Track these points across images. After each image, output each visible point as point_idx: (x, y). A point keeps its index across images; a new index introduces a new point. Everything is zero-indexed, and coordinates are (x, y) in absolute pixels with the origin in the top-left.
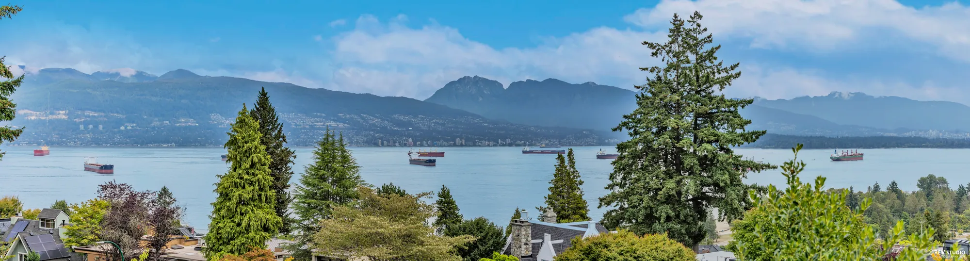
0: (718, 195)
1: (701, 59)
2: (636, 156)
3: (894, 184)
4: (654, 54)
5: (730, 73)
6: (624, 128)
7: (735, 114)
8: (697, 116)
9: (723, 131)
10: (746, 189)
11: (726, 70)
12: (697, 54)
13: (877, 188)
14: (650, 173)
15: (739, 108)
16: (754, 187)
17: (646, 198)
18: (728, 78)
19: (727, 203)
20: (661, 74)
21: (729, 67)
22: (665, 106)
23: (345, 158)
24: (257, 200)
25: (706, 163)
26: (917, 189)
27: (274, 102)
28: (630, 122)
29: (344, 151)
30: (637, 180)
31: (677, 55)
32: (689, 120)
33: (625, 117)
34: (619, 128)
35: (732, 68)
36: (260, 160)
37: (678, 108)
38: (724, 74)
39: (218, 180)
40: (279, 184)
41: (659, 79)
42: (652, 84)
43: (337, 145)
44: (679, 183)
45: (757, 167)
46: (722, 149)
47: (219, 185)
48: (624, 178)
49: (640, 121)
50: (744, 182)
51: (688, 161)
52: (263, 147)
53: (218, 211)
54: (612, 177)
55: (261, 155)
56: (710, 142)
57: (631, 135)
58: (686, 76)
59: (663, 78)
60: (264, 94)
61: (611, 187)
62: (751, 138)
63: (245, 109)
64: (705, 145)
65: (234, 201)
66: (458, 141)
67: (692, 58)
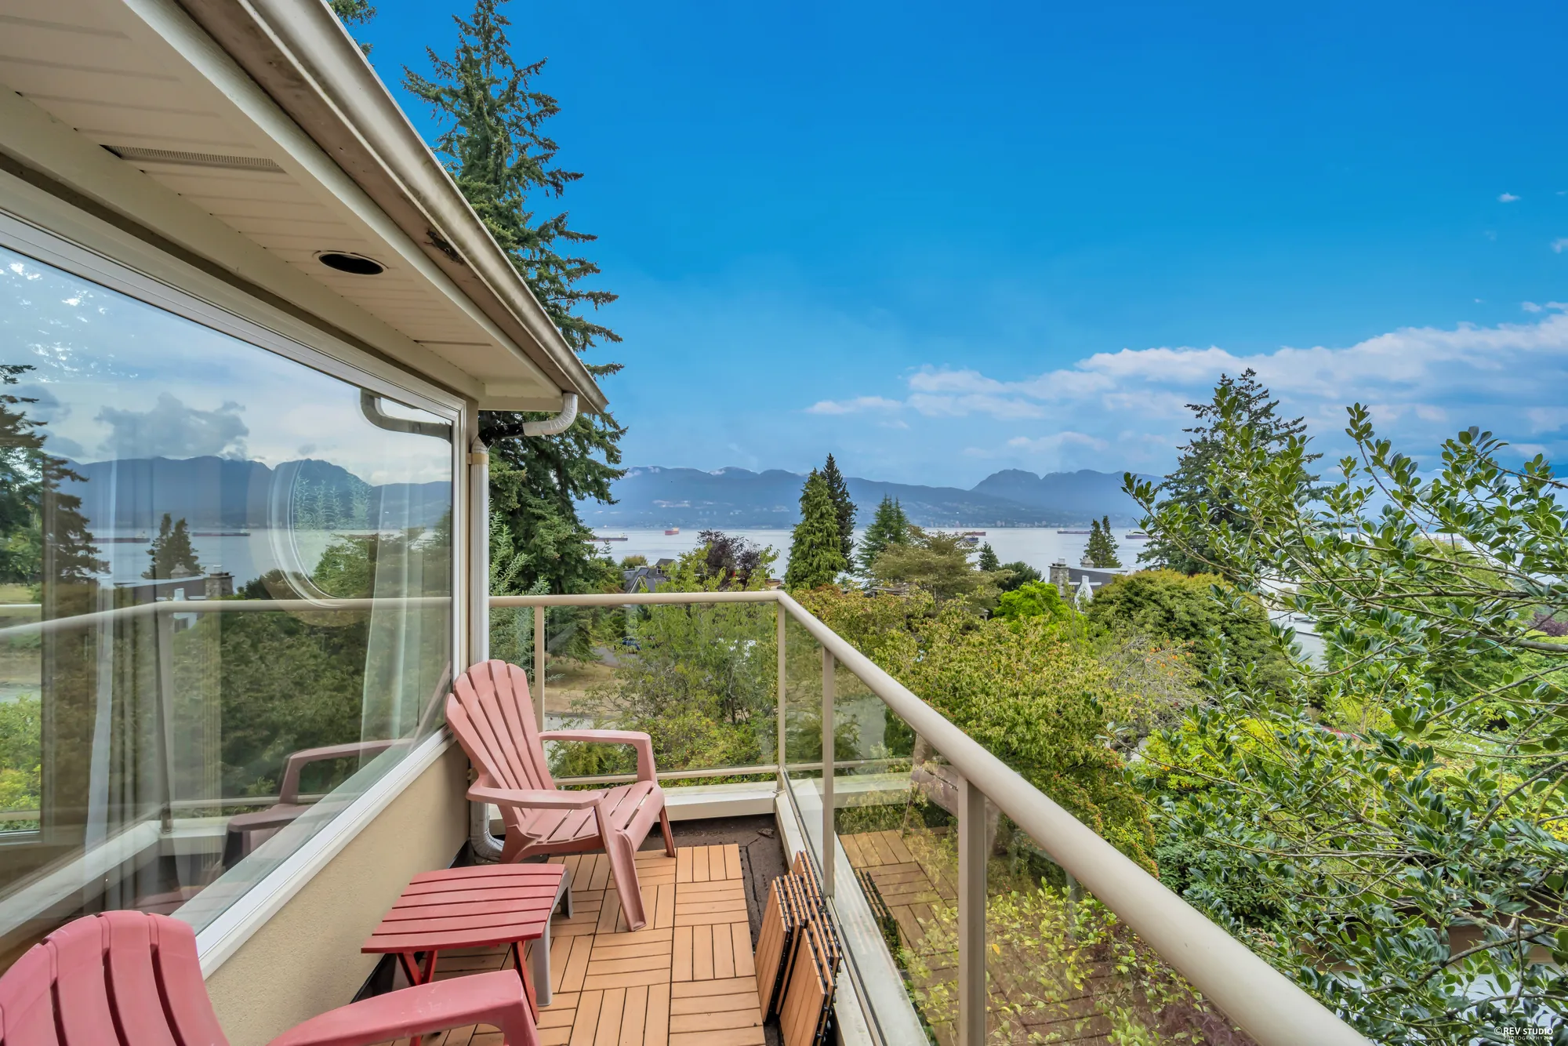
4: (1199, 416)
5: (1292, 428)
6: (1164, 488)
11: (1287, 426)
12: (1250, 411)
20: (1207, 435)
21: (1290, 422)
23: (900, 518)
24: (824, 545)
29: (900, 514)
33: (1167, 477)
36: (828, 511)
40: (844, 531)
41: (1205, 440)
42: (1196, 445)
43: (894, 507)
47: (795, 532)
49: (1183, 482)
52: (831, 501)
53: (793, 554)
55: (828, 507)
57: (1172, 495)
59: (1209, 439)
60: (831, 459)
63: (815, 471)
65: (807, 544)
66: (999, 523)
67: (1245, 415)
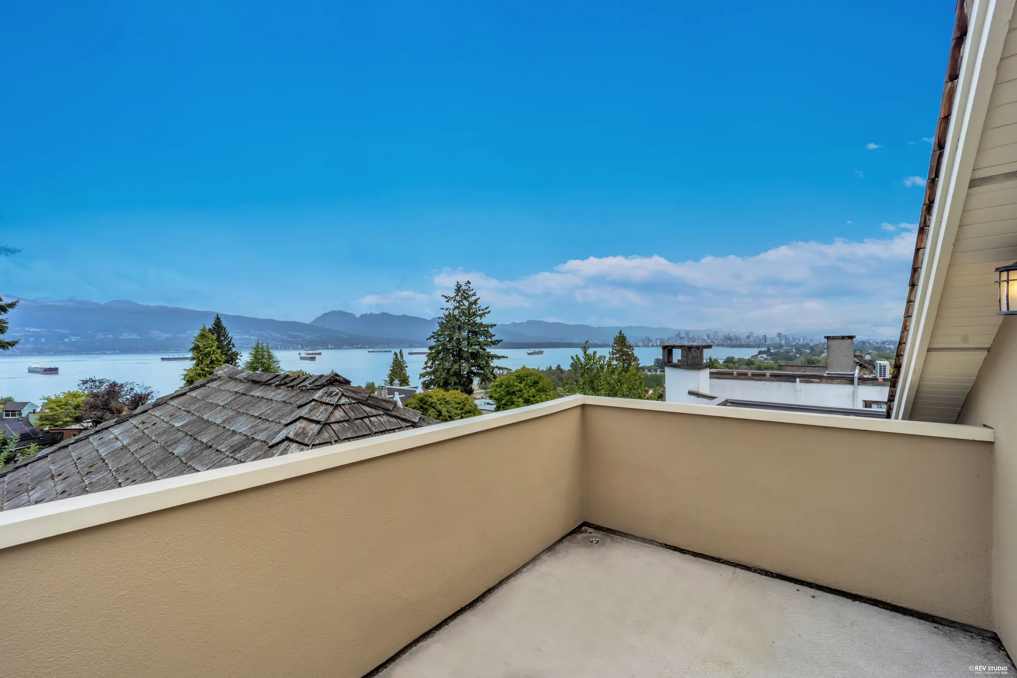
0: (480, 371)
1: (471, 304)
2: (438, 353)
3: (559, 366)
4: (447, 301)
7: (487, 331)
8: (469, 332)
9: (482, 339)
10: (493, 368)
11: (483, 310)
12: (469, 302)
13: (550, 368)
14: (446, 361)
15: (490, 328)
16: (497, 367)
17: (444, 374)
18: (484, 314)
19: (484, 375)
20: (451, 312)
22: (453, 327)
23: (270, 357)
25: (475, 355)
26: (570, 368)
27: (224, 323)
28: (435, 336)
29: (269, 352)
30: (439, 365)
31: (458, 302)
32: (465, 334)
34: (430, 338)
35: (486, 309)
36: (217, 359)
37: (460, 328)
38: (482, 312)
39: (185, 373)
41: (450, 314)
42: (446, 316)
44: (460, 365)
45: (499, 357)
46: (481, 348)
47: (186, 375)
48: (432, 364)
49: (440, 335)
50: (492, 365)
51: (465, 355)
52: (219, 351)
54: (426, 363)
55: (218, 356)
56: (475, 345)
57: (436, 342)
58: (464, 313)
59: (452, 314)
60: (218, 319)
61: (425, 368)
62: (495, 343)
63: (205, 327)
64: (473, 347)
67: (466, 303)
